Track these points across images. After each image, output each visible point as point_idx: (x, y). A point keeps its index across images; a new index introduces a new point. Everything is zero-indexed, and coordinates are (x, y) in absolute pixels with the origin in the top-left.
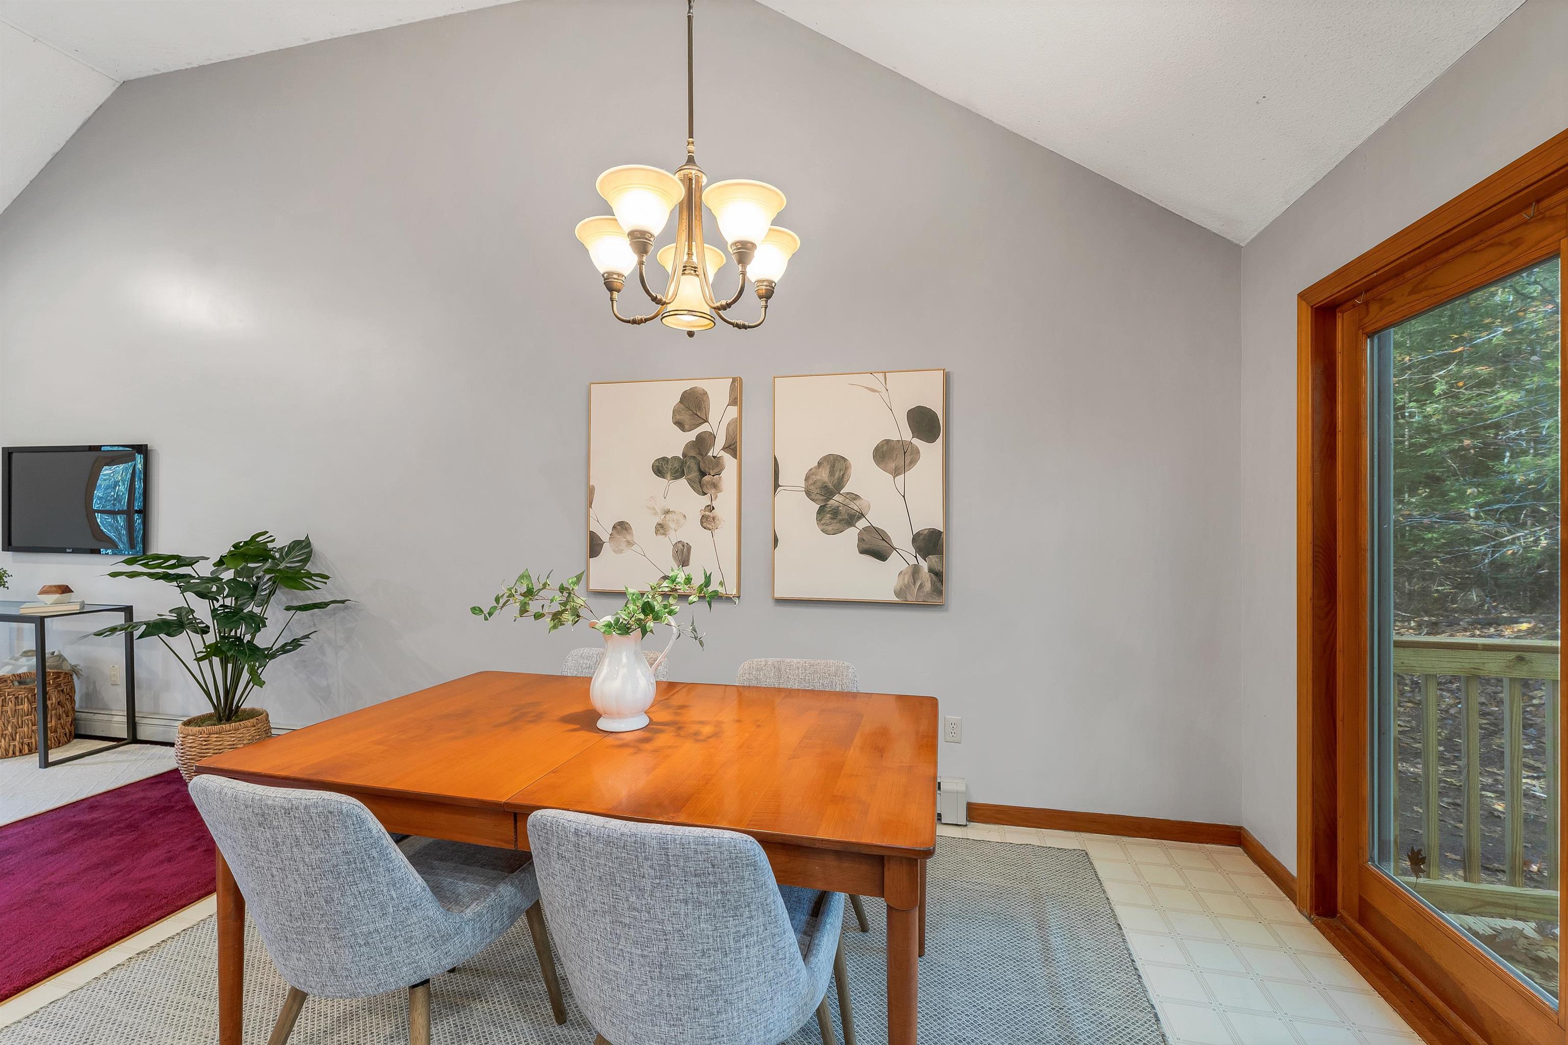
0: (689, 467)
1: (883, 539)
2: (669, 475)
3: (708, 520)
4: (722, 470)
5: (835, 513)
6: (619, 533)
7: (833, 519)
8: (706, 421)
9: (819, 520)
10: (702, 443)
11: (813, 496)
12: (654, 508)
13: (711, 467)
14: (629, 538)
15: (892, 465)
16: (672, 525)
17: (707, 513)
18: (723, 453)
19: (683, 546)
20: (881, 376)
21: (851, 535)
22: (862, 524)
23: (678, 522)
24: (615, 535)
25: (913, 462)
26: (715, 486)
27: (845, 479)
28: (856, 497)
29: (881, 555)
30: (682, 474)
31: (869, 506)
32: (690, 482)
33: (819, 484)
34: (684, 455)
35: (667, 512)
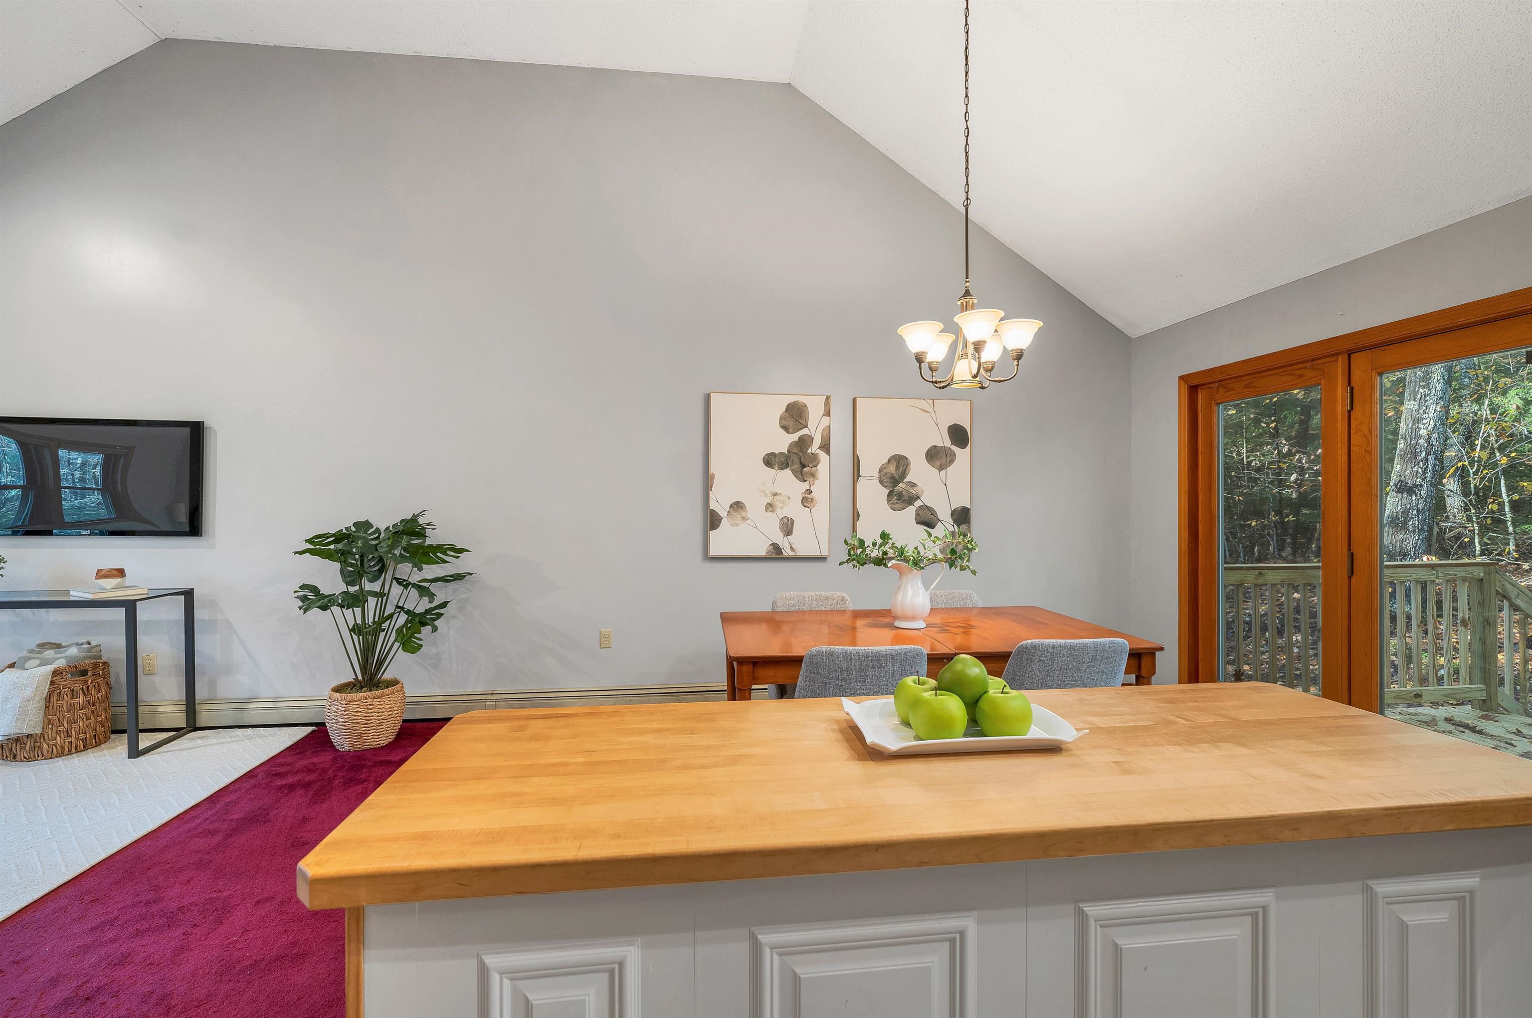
0: (792, 461)
1: (932, 514)
2: (776, 467)
3: (807, 501)
4: (818, 463)
5: (900, 495)
6: (735, 510)
7: (899, 500)
8: (806, 427)
9: (888, 501)
10: (803, 443)
11: (884, 484)
12: (765, 492)
13: (810, 461)
14: (743, 514)
15: (938, 463)
16: (779, 504)
17: (807, 495)
18: (819, 451)
19: (788, 520)
20: (930, 402)
21: (911, 511)
22: (918, 503)
23: (783, 502)
24: (732, 512)
25: (952, 461)
26: (813, 475)
27: (907, 473)
28: (914, 485)
29: (930, 525)
30: (787, 466)
31: (923, 491)
32: (793, 471)
33: (888, 475)
34: (789, 451)
35: (775, 494)
